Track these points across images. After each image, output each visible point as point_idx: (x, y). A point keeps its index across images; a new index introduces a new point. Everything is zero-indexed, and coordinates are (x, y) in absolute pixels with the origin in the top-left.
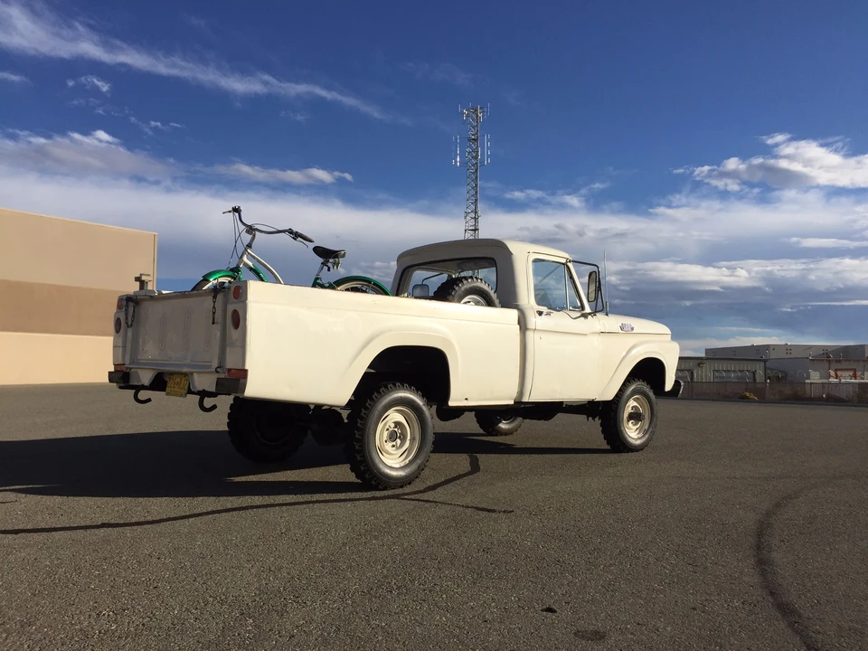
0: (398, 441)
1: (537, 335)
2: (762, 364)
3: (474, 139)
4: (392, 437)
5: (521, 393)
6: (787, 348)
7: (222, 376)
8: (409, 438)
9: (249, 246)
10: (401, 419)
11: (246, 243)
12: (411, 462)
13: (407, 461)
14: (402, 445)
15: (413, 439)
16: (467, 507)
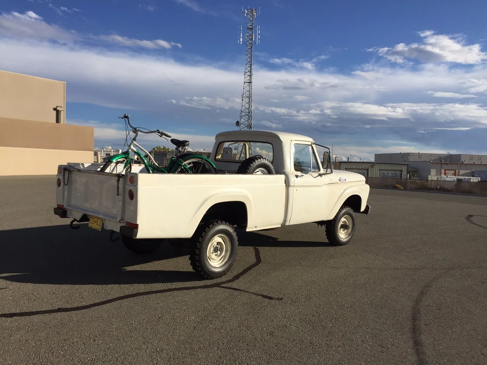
0: (219, 252)
1: (295, 189)
2: (406, 167)
3: (251, 28)
4: (216, 250)
5: (285, 221)
6: (419, 155)
7: (123, 225)
8: (224, 250)
9: (134, 139)
10: (220, 240)
11: (132, 138)
12: (225, 263)
13: (223, 263)
14: (221, 254)
15: (226, 251)
16: (258, 295)
